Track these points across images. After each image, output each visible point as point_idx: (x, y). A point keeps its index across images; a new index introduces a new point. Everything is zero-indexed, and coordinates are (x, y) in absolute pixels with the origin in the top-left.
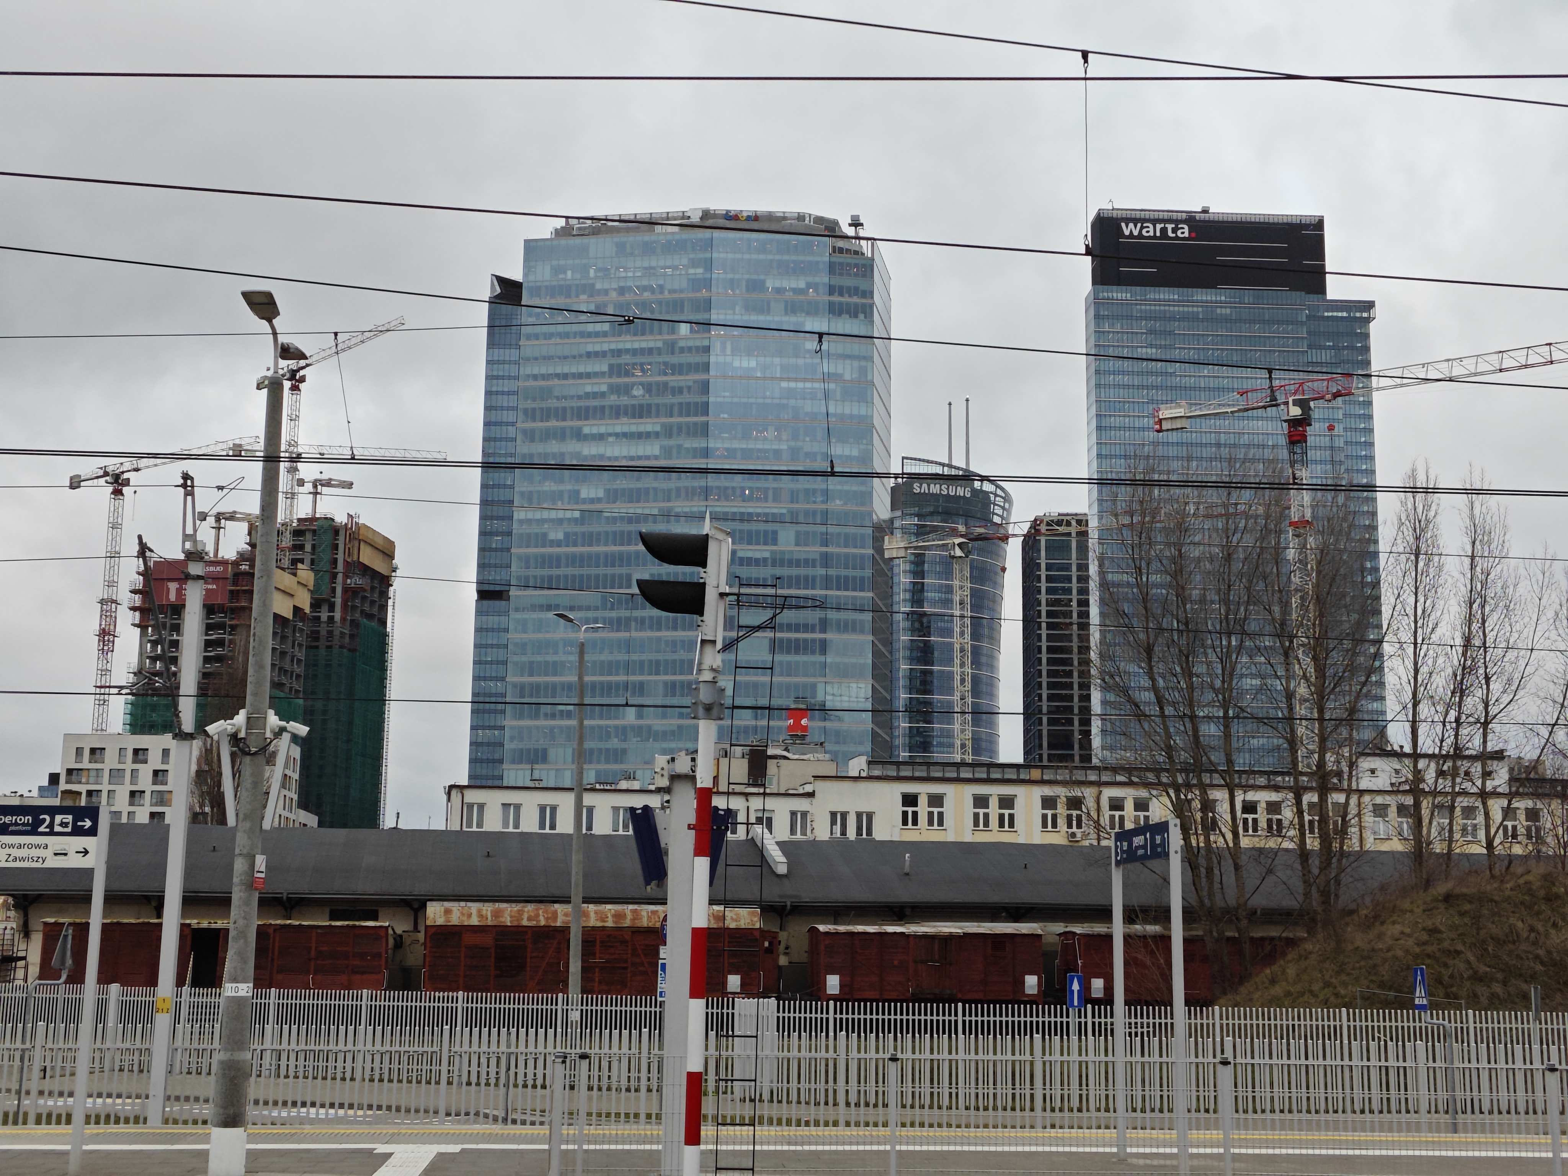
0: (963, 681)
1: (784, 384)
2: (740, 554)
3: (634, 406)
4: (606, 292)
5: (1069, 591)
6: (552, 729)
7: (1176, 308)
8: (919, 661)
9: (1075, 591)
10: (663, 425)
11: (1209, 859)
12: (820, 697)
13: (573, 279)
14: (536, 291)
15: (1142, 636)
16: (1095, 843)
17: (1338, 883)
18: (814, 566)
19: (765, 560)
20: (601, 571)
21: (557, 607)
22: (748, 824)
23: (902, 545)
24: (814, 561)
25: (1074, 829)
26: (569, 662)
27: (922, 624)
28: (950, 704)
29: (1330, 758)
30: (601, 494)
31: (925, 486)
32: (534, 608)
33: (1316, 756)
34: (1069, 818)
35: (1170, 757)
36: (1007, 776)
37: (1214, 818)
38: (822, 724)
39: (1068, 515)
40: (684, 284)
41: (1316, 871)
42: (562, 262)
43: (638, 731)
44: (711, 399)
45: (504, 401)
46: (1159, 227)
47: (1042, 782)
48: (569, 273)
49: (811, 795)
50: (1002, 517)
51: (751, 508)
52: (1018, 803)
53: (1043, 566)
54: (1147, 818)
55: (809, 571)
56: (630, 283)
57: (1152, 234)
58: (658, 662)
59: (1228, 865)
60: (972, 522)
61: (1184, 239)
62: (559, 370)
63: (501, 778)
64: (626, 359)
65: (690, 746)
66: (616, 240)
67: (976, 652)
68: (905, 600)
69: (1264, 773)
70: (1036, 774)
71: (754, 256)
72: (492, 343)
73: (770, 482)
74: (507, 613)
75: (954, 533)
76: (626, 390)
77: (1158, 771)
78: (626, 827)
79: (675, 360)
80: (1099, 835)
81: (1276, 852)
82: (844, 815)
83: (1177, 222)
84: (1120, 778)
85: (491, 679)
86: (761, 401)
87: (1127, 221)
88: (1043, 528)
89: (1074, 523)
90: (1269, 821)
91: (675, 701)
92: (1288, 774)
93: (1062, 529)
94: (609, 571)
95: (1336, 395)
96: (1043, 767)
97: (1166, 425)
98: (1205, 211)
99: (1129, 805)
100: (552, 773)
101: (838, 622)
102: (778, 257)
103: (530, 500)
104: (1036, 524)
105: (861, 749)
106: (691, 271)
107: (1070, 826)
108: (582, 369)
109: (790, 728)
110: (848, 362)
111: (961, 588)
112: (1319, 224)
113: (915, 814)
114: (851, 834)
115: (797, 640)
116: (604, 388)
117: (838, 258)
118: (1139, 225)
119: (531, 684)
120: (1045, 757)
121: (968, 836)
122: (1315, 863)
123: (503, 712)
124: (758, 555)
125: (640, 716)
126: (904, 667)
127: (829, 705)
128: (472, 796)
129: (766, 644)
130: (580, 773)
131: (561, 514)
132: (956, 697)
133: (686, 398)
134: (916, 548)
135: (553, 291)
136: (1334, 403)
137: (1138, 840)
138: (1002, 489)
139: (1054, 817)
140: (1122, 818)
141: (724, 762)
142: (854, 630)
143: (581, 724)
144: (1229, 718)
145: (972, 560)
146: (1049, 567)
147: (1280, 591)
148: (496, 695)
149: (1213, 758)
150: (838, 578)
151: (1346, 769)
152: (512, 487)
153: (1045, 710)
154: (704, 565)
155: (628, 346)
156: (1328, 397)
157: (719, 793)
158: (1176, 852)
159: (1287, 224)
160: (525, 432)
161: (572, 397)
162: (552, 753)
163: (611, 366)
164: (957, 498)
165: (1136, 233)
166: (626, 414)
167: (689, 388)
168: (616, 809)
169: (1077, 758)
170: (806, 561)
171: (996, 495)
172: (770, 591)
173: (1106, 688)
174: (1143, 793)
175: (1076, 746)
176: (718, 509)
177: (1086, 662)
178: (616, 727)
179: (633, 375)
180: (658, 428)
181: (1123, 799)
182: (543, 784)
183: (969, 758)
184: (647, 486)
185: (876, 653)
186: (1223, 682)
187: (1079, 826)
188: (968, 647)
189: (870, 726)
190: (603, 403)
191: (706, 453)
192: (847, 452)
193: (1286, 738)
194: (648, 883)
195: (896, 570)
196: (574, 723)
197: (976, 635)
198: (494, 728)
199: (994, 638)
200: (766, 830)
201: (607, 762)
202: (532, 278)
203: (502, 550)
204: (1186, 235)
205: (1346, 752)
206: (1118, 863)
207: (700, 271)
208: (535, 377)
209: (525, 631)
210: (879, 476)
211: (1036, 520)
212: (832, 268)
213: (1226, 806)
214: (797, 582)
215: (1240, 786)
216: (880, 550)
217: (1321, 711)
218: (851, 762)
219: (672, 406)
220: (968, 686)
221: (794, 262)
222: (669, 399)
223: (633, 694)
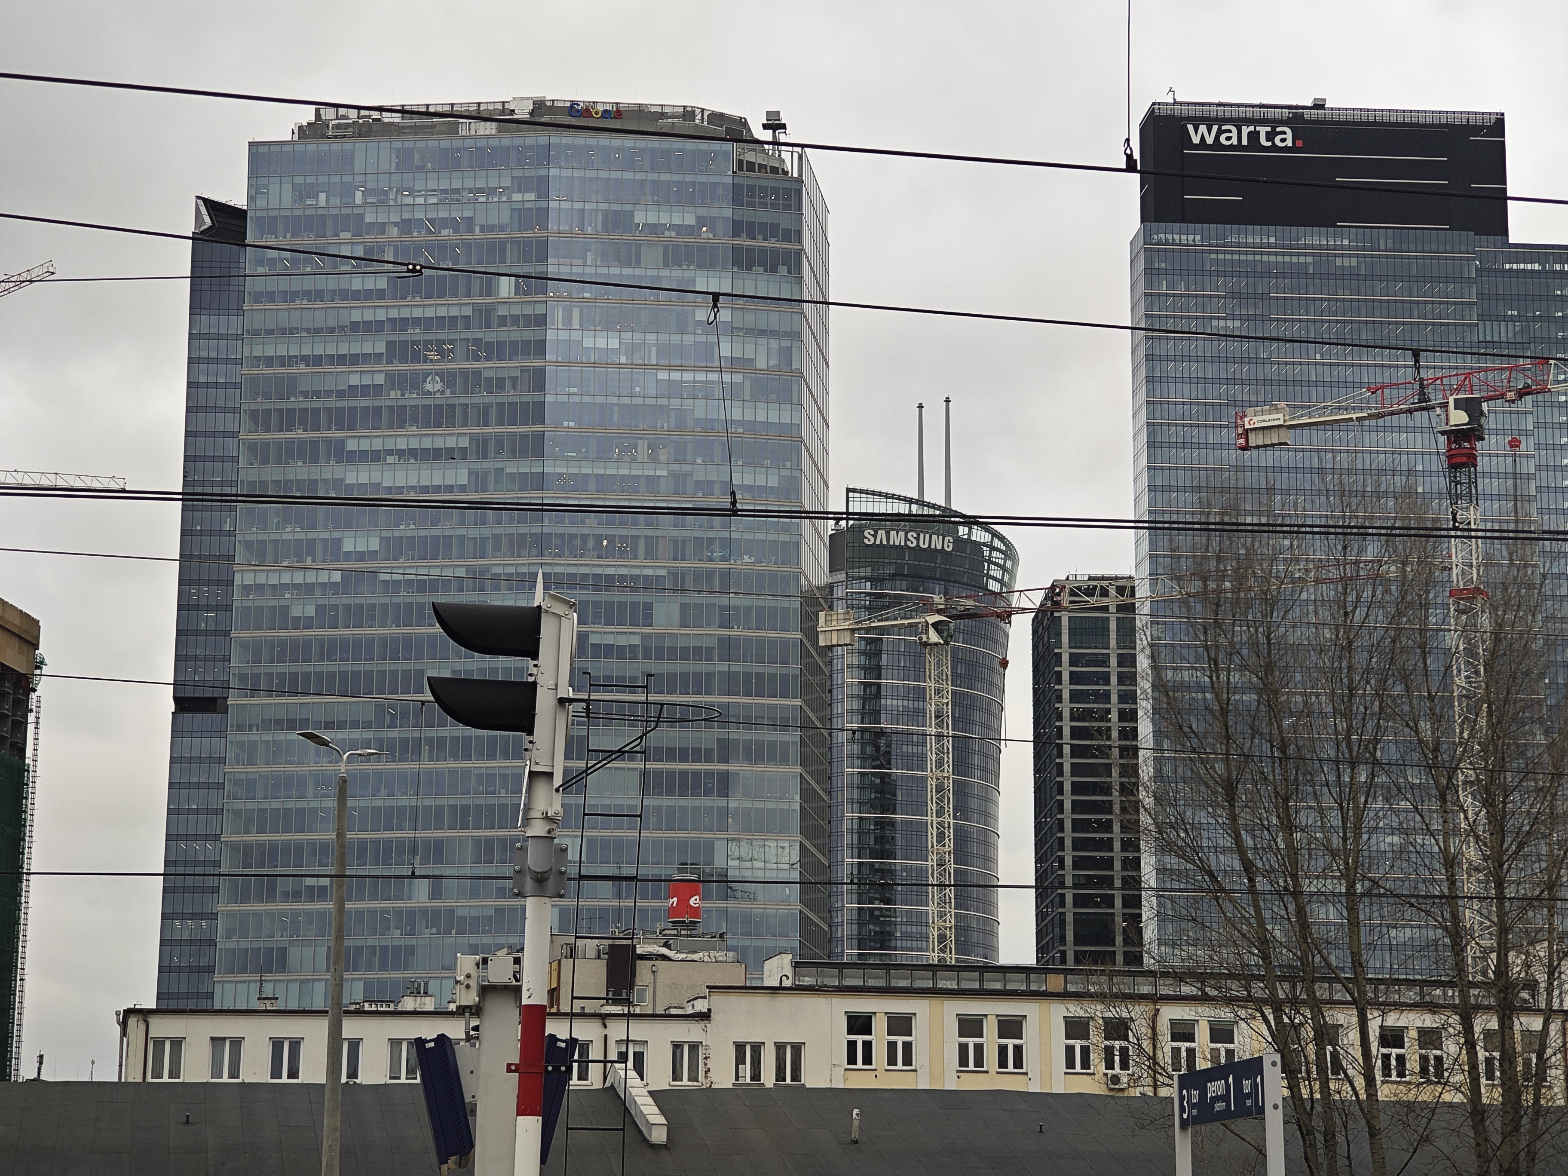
0: (941, 837)
1: (663, 375)
2: (594, 639)
3: (427, 407)
4: (382, 228)
5: (1106, 697)
6: (295, 914)
7: (1273, 258)
8: (873, 806)
9: (1114, 698)
10: (473, 438)
11: (1327, 1117)
12: (719, 862)
13: (327, 207)
14: (269, 224)
15: (1220, 767)
16: (1150, 1092)
17: (1532, 1156)
18: (709, 659)
19: (633, 647)
20: (374, 666)
21: (305, 722)
22: (605, 1062)
23: (846, 625)
24: (710, 649)
25: (1117, 1070)
26: (323, 810)
27: (877, 748)
28: (922, 872)
29: (1515, 960)
30: (374, 545)
31: (882, 533)
32: (266, 725)
33: (1494, 956)
34: (1109, 1051)
35: (1265, 957)
36: (1010, 986)
37: (1335, 1055)
38: (722, 904)
39: (1103, 578)
40: (505, 218)
41: (1496, 1139)
42: (311, 180)
43: (433, 917)
44: (548, 398)
45: (219, 397)
46: (1245, 130)
47: (1064, 995)
48: (322, 196)
49: (705, 1016)
50: (1000, 581)
51: (612, 568)
52: (1030, 1029)
53: (1065, 658)
54: (1230, 1053)
55: (703, 667)
56: (419, 215)
57: (1234, 141)
58: (465, 809)
59: (1359, 1127)
60: (954, 590)
61: (1286, 149)
62: (306, 351)
63: (210, 996)
64: (415, 333)
65: (514, 940)
66: (397, 145)
67: (961, 790)
68: (851, 712)
69: (1414, 983)
70: (1055, 983)
71: (615, 175)
72: (196, 307)
73: (640, 528)
74: (222, 733)
75: (928, 607)
76: (415, 382)
77: (1246, 977)
78: (410, 1072)
79: (491, 336)
80: (1155, 1080)
81: (1435, 1108)
82: (757, 1048)
83: (1273, 123)
84: (1186, 990)
85: (196, 837)
86: (626, 401)
87: (1196, 121)
88: (1065, 599)
89: (1112, 591)
90: (1424, 1059)
91: (491, 870)
92: (1451, 984)
93: (1094, 601)
94: (388, 666)
95: (1522, 394)
96: (1067, 972)
97: (1253, 440)
98: (1319, 105)
99: (1203, 1033)
100: (294, 988)
101: (748, 744)
102: (652, 177)
103: (262, 554)
104: (1053, 592)
105: (783, 943)
106: (517, 197)
107: (1110, 1065)
108: (343, 350)
109: (672, 911)
110: (762, 341)
111: (938, 692)
112: (1498, 125)
113: (867, 1045)
114: (768, 1078)
115: (683, 774)
116: (380, 379)
117: (747, 179)
118: (1215, 128)
119: (261, 845)
120: (1070, 956)
121: (951, 1084)
122: (1495, 1125)
123: (215, 890)
124: (622, 641)
125: (435, 894)
126: (849, 815)
127: (732, 874)
128: (162, 1027)
129: (636, 778)
130: (339, 986)
131: (311, 577)
132: (932, 862)
133: (510, 396)
134: (868, 630)
135: (297, 224)
136: (1520, 406)
137: (1215, 1088)
138: (1002, 539)
139: (1085, 1051)
140: (1191, 1052)
141: (567, 964)
142: (772, 759)
143: (341, 908)
144: (1355, 894)
145: (955, 650)
146: (1075, 660)
147: (1431, 698)
148: (204, 863)
149: (1333, 959)
150: (748, 676)
151: (1542, 978)
152: (231, 534)
153: (1069, 882)
154: (535, 655)
155: (417, 313)
156: (1511, 395)
157: (559, 1014)
158: (1276, 1107)
159: (1446, 125)
160: (252, 448)
161: (329, 393)
162: (294, 954)
163: (390, 344)
164: (932, 552)
165: (1210, 140)
166: (414, 420)
167: (514, 379)
168: (395, 1043)
169: (1120, 958)
170: (697, 650)
171: (993, 548)
172: (640, 697)
173: (1164, 847)
174: (1225, 1014)
175: (1119, 939)
176: (560, 570)
177: (1133, 807)
178: (398, 912)
179: (426, 360)
180: (465, 443)
181: (1193, 1023)
182: (279, 1005)
183: (951, 958)
184: (447, 533)
185: (807, 794)
186: (1345, 839)
187: (1124, 1066)
188: (949, 785)
189: (797, 907)
190: (377, 403)
191: (539, 481)
192: (761, 481)
193: (1445, 929)
194: (443, 1161)
195: (837, 665)
196: (329, 906)
197: (961, 766)
198: (201, 916)
199: (991, 772)
200: (632, 1073)
201: (383, 967)
202: (261, 203)
203: (215, 633)
204: (1289, 143)
205: (1542, 950)
206: (1184, 1124)
207: (531, 196)
208: (269, 361)
209: (252, 762)
210: (810, 515)
211: (1053, 587)
212: (738, 195)
213: (1354, 1036)
214: (684, 683)
215: (1377, 1004)
216: (812, 633)
217: (1500, 885)
218: (767, 965)
219: (487, 408)
220: (950, 844)
221: (679, 184)
222: (482, 398)
223: (425, 861)
